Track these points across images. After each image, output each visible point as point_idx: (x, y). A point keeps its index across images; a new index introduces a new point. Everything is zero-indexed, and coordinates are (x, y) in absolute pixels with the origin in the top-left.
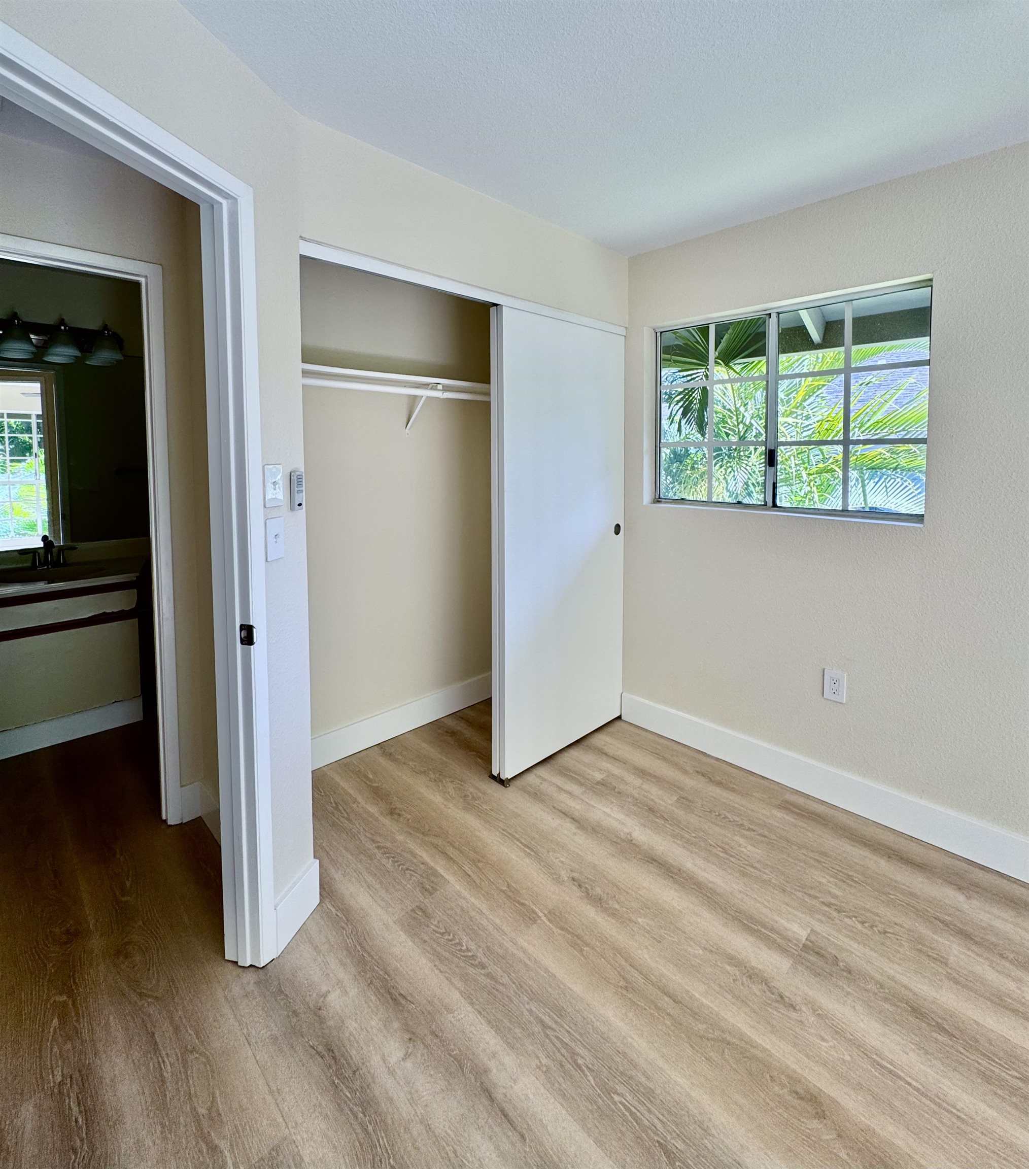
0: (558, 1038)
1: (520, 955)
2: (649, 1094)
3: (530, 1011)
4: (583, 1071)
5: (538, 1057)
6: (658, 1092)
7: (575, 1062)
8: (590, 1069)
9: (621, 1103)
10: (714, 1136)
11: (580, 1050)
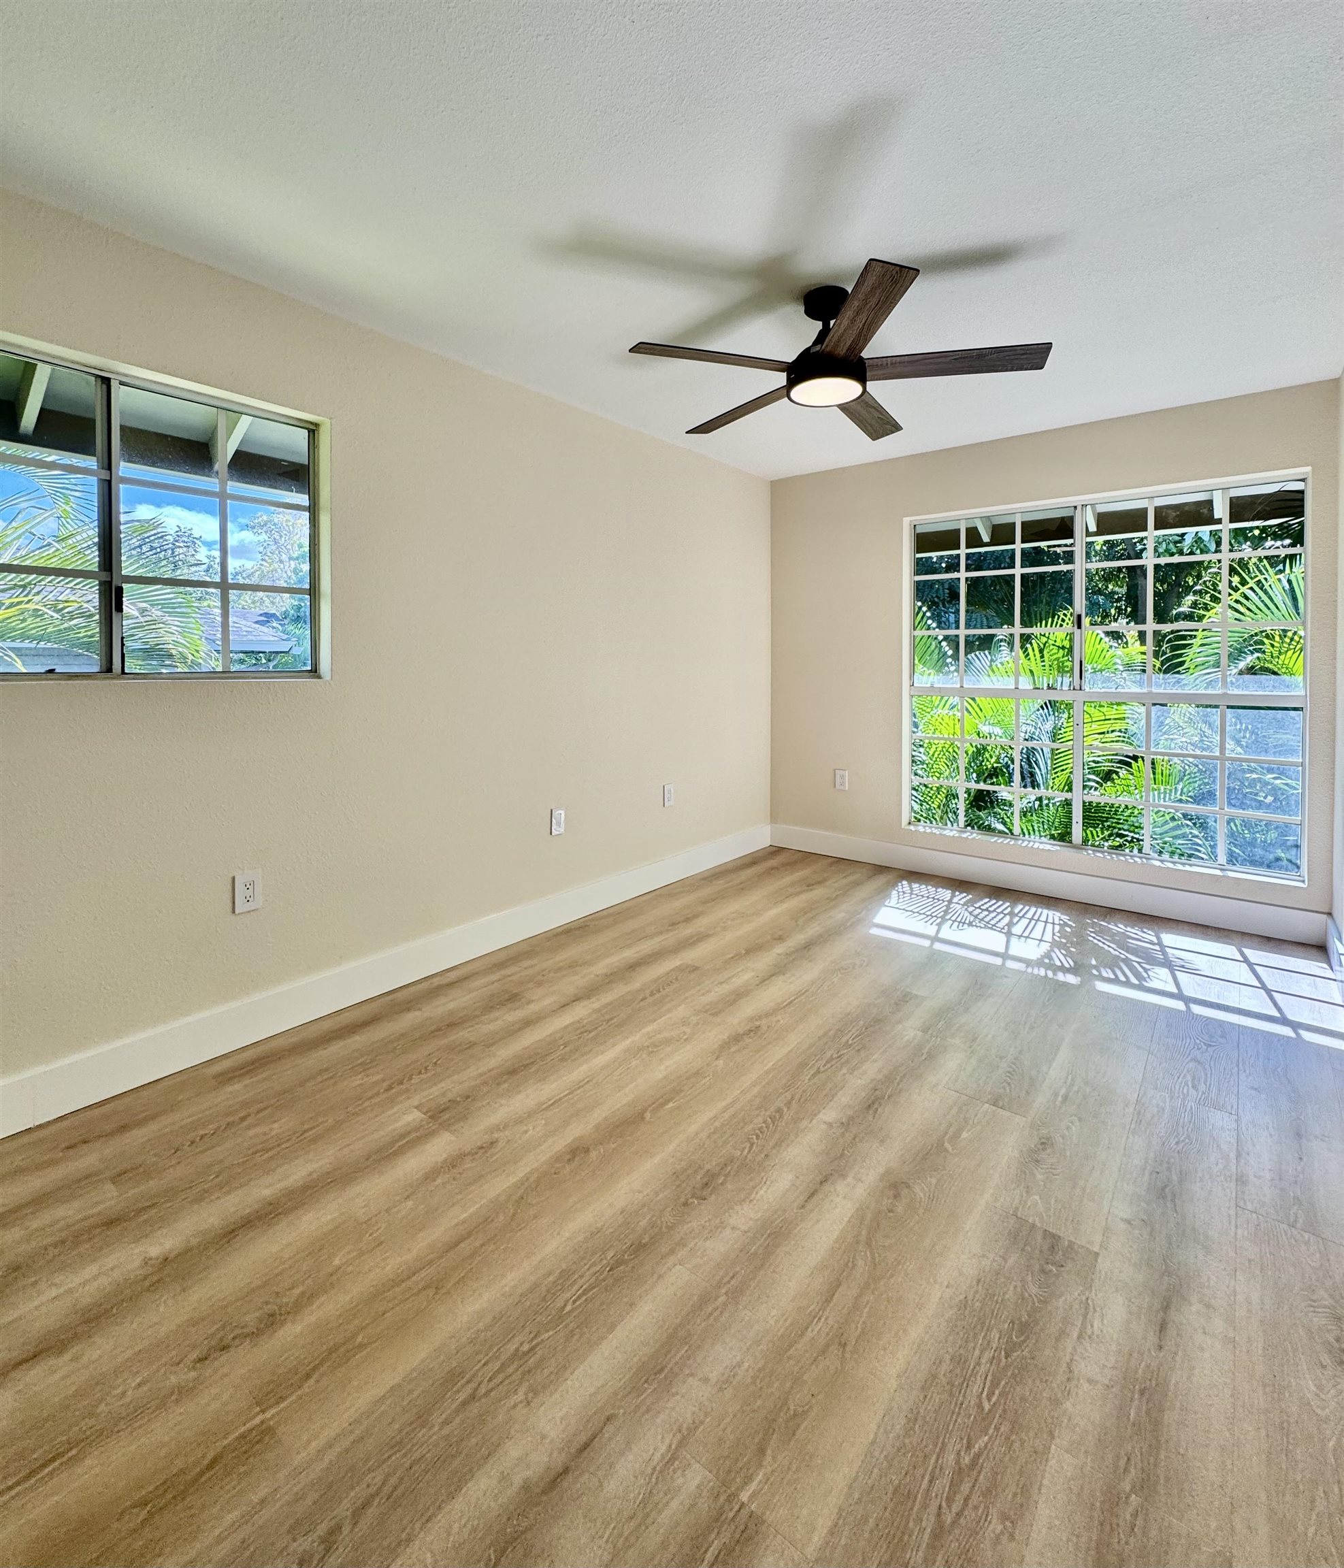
0: (490, 1380)
1: (331, 1456)
2: (565, 1275)
3: (447, 1422)
4: (537, 1345)
5: (515, 1406)
6: (564, 1266)
7: (525, 1354)
8: (536, 1336)
9: (574, 1302)
10: (603, 1226)
11: (512, 1347)
